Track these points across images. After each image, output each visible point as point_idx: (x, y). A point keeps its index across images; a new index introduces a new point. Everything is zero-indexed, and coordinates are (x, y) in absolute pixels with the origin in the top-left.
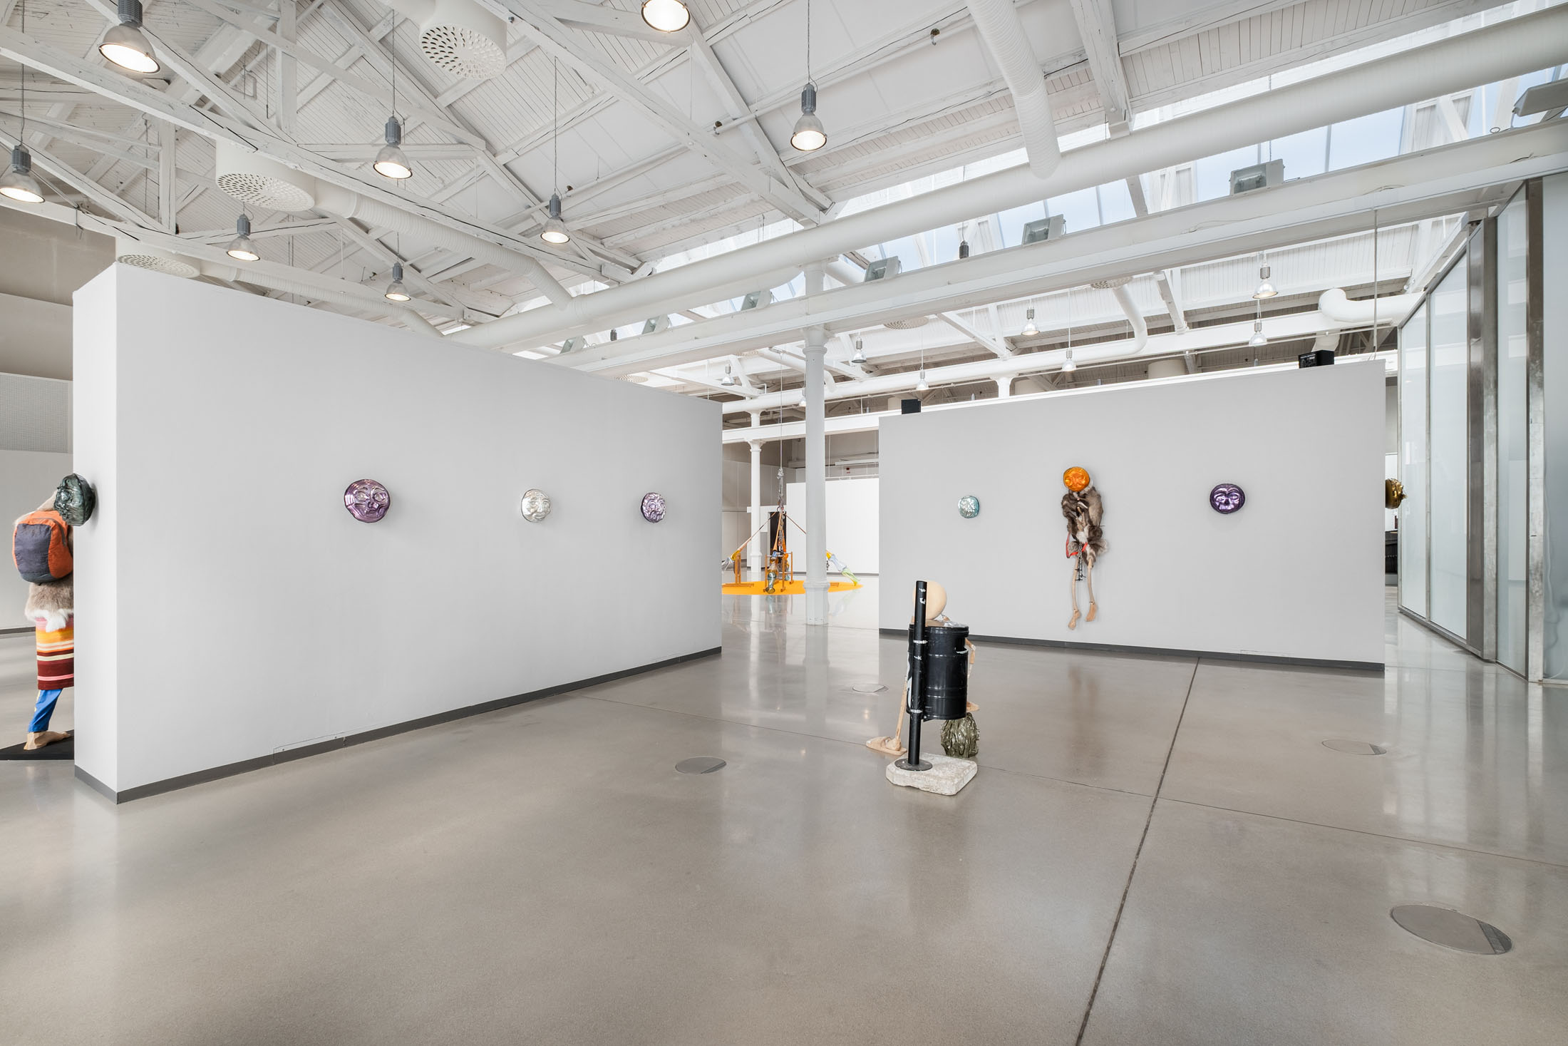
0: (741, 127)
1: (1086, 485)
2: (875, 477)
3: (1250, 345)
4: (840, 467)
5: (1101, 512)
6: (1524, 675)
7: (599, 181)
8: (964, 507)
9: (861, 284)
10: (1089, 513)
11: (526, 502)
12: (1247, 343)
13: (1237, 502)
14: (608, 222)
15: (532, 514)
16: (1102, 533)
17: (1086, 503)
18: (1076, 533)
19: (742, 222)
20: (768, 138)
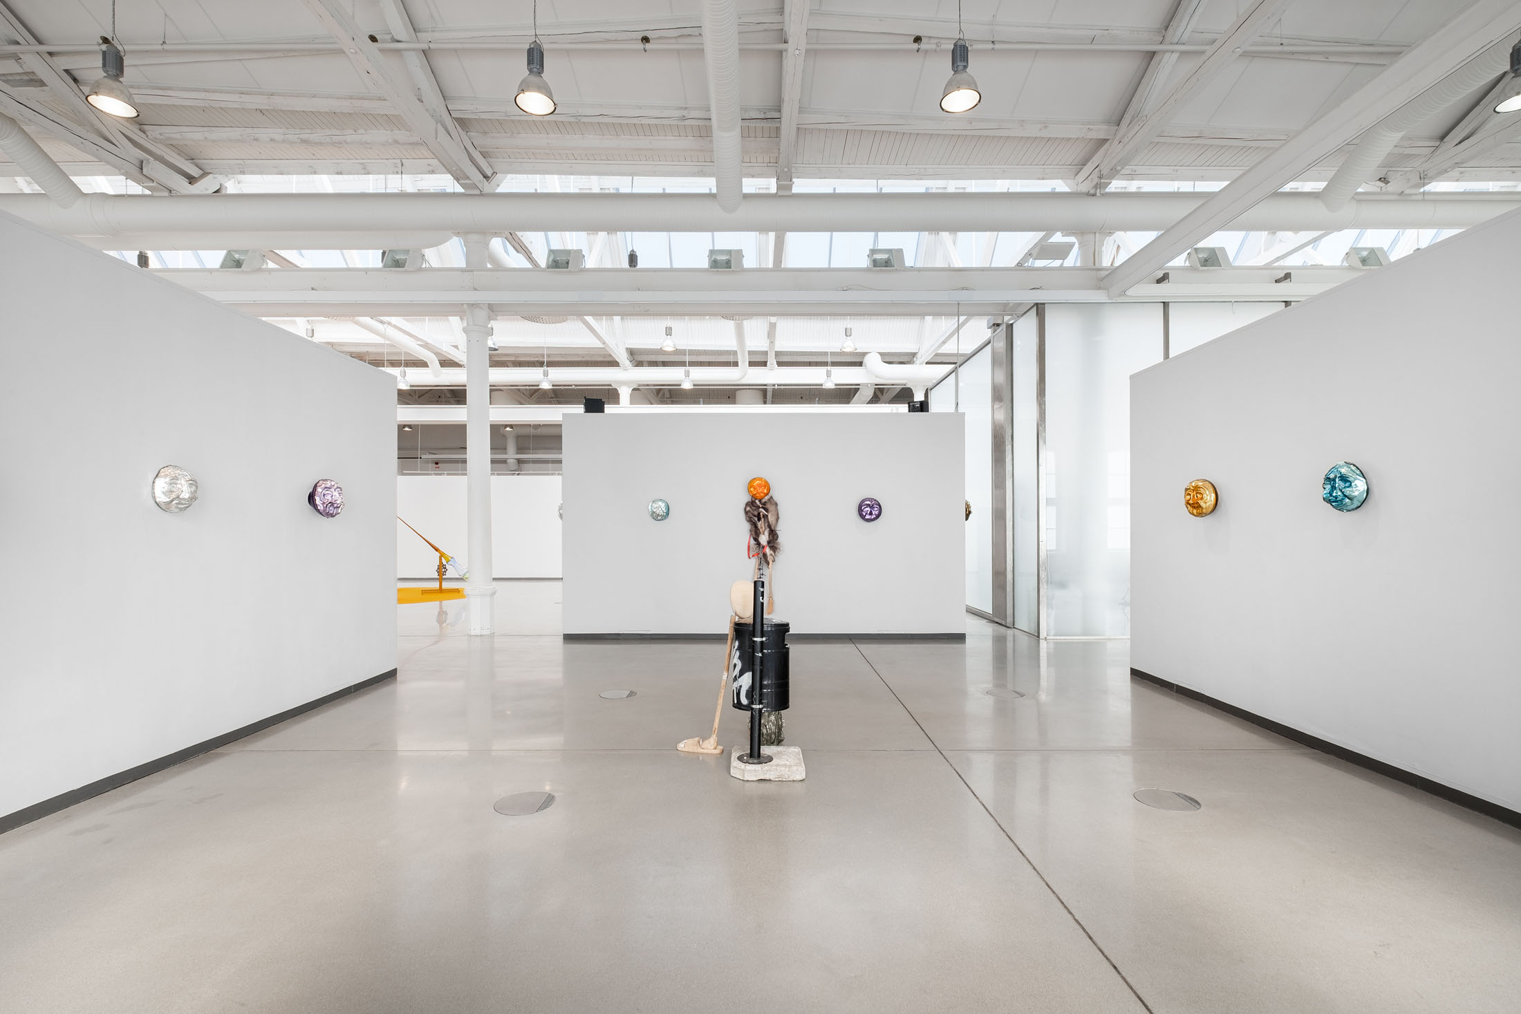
0: (406, 54)
1: (767, 494)
2: (558, 474)
3: (823, 387)
4: (427, 461)
5: (777, 519)
6: (1036, 635)
7: (165, 47)
8: (655, 510)
9: (543, 270)
10: (768, 519)
11: (161, 485)
12: (822, 385)
13: (877, 513)
14: (161, 106)
15: (172, 501)
16: (778, 537)
17: (767, 510)
18: (758, 536)
19: (369, 161)
20: (434, 75)
